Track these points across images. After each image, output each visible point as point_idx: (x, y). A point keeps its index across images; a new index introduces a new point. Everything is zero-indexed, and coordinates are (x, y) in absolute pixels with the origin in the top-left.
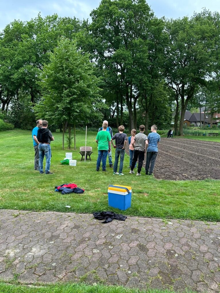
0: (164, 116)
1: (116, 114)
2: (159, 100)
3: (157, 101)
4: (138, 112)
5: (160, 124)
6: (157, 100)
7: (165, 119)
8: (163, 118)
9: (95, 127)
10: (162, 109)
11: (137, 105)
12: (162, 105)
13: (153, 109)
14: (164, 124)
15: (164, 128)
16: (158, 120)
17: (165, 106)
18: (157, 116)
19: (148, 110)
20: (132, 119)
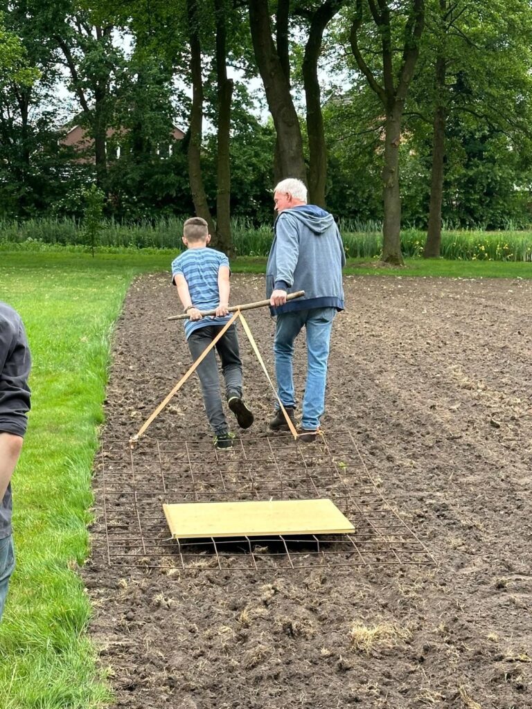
0: (516, 140)
1: (208, 127)
2: (476, 36)
3: (468, 41)
4: (344, 115)
5: (489, 193)
6: (461, 34)
7: (517, 159)
8: (511, 149)
9: (70, 214)
10: (494, 92)
11: (332, 64)
12: (493, 65)
13: (435, 88)
14: (516, 188)
15: (518, 215)
16: (481, 168)
17: (515, 74)
18: (472, 137)
19: (395, 94)
20: (294, 159)
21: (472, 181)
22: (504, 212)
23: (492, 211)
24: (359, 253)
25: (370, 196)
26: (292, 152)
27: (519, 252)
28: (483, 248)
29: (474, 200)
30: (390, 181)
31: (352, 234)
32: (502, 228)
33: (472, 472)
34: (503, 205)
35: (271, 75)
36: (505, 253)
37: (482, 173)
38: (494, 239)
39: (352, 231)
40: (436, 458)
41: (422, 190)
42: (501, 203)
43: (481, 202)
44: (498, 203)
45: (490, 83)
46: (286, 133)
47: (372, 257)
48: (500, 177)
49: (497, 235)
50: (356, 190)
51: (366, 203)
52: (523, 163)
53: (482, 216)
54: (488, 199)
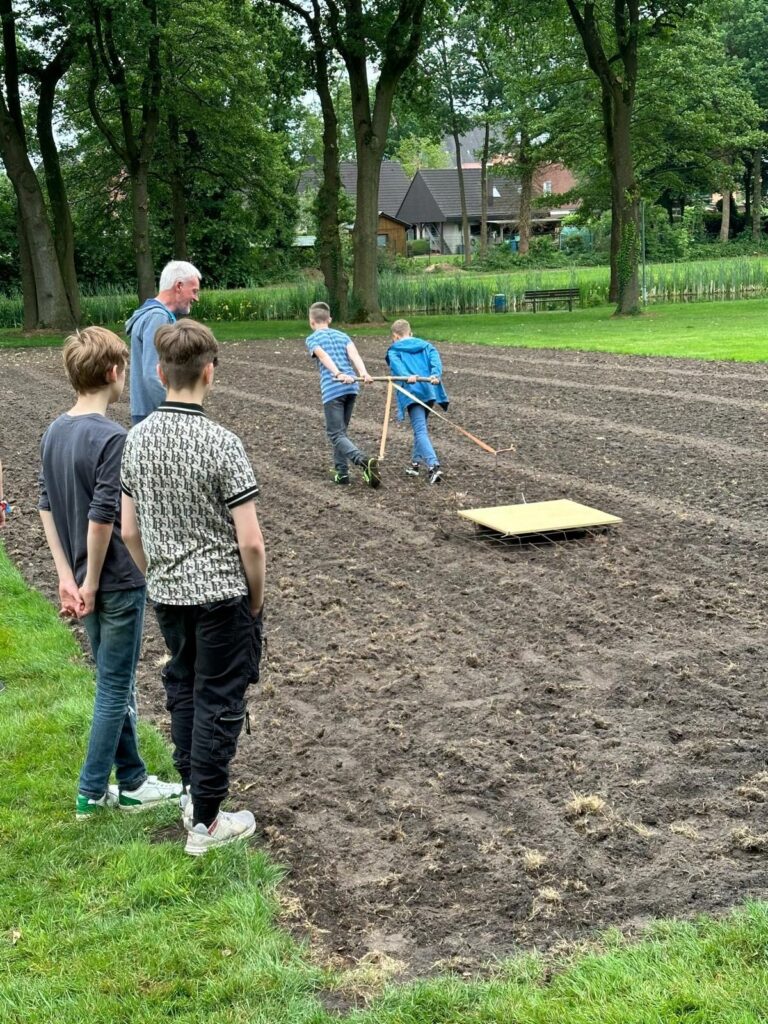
0: (252, 197)
2: (203, 92)
3: (196, 97)
4: (78, 176)
5: (226, 250)
7: (256, 217)
8: (245, 206)
10: (230, 150)
11: (61, 123)
12: (227, 123)
13: (171, 148)
14: (252, 245)
15: (256, 272)
16: (215, 226)
17: (249, 131)
18: (204, 194)
19: (139, 156)
20: (38, 227)
21: (207, 239)
22: (241, 270)
23: (230, 270)
24: (101, 319)
25: (105, 259)
26: (36, 219)
27: (262, 311)
28: (227, 307)
29: (211, 259)
30: (142, 245)
31: (92, 299)
32: (243, 286)
33: (368, 537)
34: (240, 262)
35: (6, 139)
36: (249, 311)
37: (217, 231)
38: (238, 297)
39: (91, 296)
40: (327, 527)
41: (159, 250)
42: (238, 260)
43: (217, 260)
44: (235, 261)
45: (225, 141)
46: (28, 199)
47: (116, 322)
48: (235, 235)
49: (240, 293)
50: (90, 252)
51: (102, 266)
52: (262, 221)
53: (221, 275)
54: (225, 258)
